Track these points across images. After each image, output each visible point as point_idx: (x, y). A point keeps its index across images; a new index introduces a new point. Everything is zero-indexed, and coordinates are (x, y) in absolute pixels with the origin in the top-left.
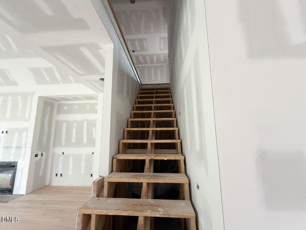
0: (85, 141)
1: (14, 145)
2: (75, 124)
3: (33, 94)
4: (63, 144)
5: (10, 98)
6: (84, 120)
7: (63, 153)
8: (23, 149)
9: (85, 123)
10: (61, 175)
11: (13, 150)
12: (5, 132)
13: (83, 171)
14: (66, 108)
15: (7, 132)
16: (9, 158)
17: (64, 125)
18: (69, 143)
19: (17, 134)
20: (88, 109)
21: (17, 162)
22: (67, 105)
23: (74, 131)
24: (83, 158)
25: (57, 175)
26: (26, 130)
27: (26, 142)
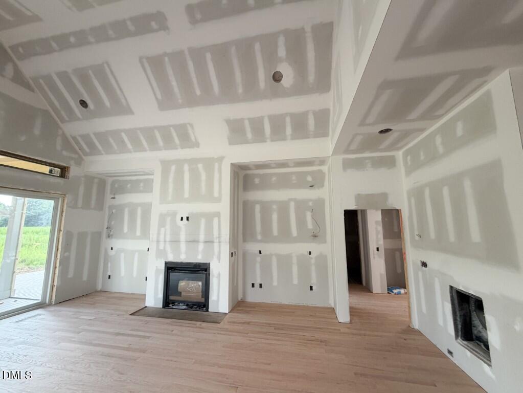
0: (294, 233)
1: (202, 237)
2: (275, 207)
3: (221, 159)
4: (259, 237)
5: (186, 167)
6: (290, 200)
7: (260, 252)
8: (216, 245)
9: (292, 204)
10: (261, 286)
11: (201, 247)
12: (185, 219)
13: (295, 282)
14: (257, 181)
15: (188, 218)
16: (199, 259)
17: (258, 208)
18: (267, 237)
19: (203, 221)
20: (294, 182)
21: (209, 264)
22: (258, 176)
23: (275, 217)
24: (295, 260)
25: (253, 285)
26: (218, 215)
27: (220, 234)
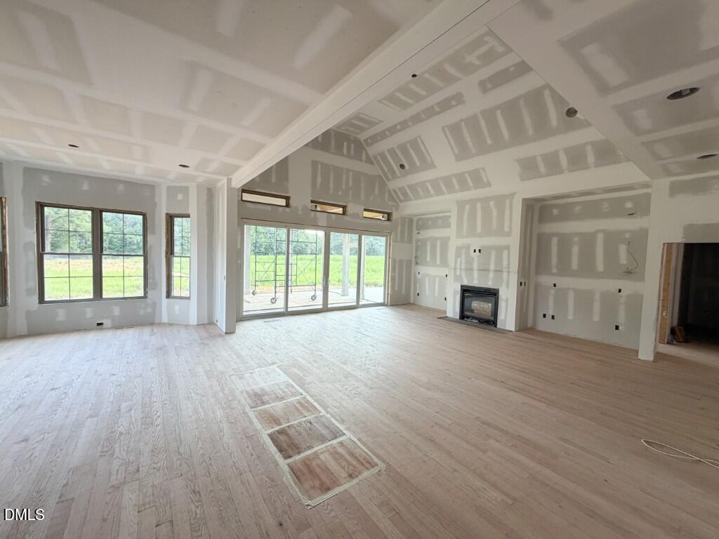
0: (600, 267)
1: (492, 267)
2: (576, 239)
3: (513, 195)
4: (554, 271)
5: (479, 205)
6: (597, 231)
7: (555, 285)
8: (505, 274)
9: (600, 237)
10: (553, 317)
11: (491, 275)
12: (477, 251)
13: (596, 318)
14: (555, 212)
15: (480, 250)
16: (489, 284)
17: (555, 241)
18: (564, 270)
19: (493, 254)
20: (606, 210)
21: (498, 290)
22: (557, 206)
23: (575, 250)
24: (597, 296)
25: (544, 316)
26: (508, 248)
27: (509, 264)
